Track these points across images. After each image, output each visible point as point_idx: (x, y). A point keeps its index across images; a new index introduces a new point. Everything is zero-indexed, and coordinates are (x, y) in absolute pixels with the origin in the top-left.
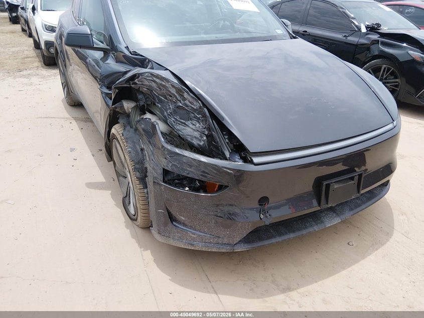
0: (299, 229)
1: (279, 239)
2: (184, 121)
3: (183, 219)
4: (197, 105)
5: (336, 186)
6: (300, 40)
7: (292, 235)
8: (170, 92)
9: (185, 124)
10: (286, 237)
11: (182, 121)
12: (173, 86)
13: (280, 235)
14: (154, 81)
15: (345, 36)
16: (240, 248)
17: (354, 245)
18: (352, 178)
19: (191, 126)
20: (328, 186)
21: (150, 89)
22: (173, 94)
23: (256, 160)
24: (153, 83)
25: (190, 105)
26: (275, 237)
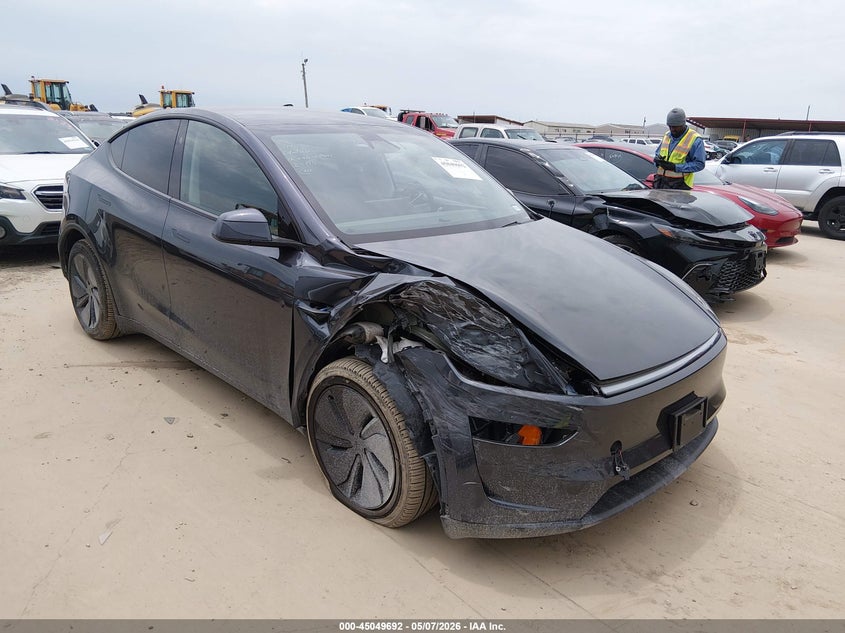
0: (647, 487)
1: (630, 503)
2: (480, 347)
3: (508, 489)
4: (502, 322)
5: (687, 419)
6: (546, 220)
7: (642, 496)
8: (454, 306)
9: (481, 350)
10: (636, 499)
11: (477, 346)
12: (461, 298)
13: (630, 497)
14: (429, 293)
15: (551, 203)
16: (589, 523)
17: (700, 505)
18: (698, 407)
19: (492, 352)
20: (680, 417)
21: (420, 304)
22: (459, 309)
23: (606, 390)
24: (426, 295)
25: (489, 322)
26: (625, 501)
